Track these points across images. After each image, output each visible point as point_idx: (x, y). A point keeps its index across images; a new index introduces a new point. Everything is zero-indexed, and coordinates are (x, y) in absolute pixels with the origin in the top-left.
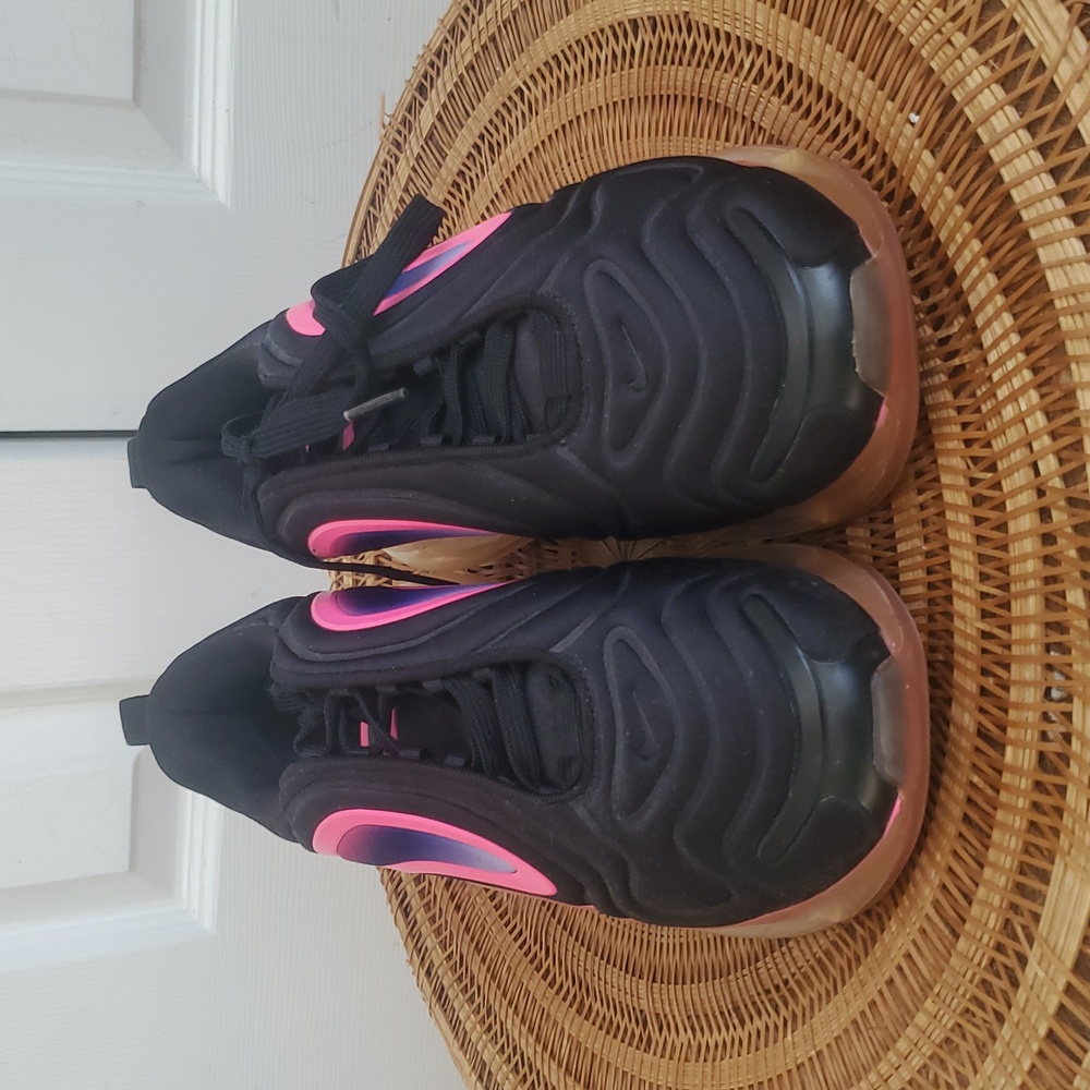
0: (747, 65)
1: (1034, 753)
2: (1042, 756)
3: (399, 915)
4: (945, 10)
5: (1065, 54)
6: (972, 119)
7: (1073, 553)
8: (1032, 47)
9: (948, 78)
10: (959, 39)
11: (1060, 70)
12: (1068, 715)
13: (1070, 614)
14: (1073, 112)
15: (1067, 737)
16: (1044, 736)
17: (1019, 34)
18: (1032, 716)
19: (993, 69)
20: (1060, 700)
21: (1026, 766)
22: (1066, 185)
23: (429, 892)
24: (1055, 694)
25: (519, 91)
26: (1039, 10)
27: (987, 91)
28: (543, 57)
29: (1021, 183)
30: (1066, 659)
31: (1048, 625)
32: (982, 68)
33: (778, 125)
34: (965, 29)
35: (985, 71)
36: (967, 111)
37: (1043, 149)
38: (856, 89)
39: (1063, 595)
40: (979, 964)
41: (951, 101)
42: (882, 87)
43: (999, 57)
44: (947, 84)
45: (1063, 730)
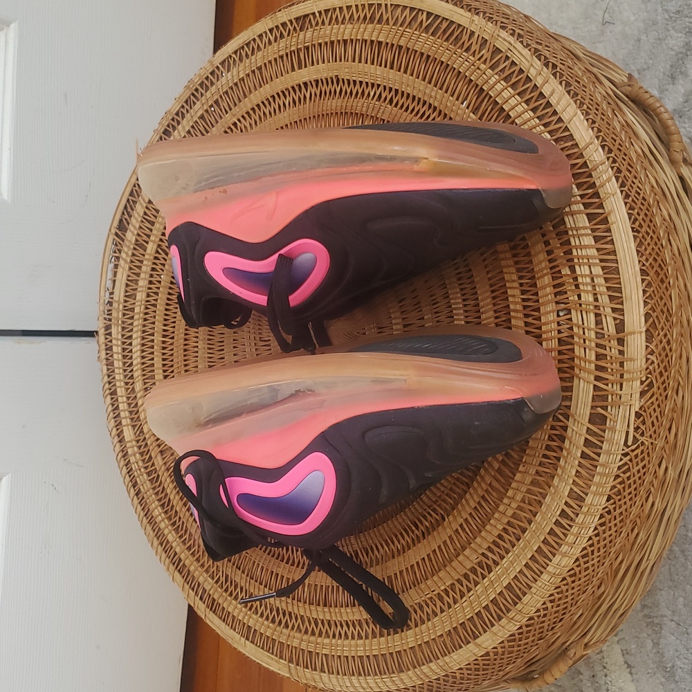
0: (372, 94)
1: (556, 340)
2: (559, 339)
3: (177, 573)
4: (474, 57)
5: (532, 65)
6: (492, 95)
7: (562, 254)
8: (517, 65)
9: (480, 82)
10: (483, 67)
11: (530, 71)
12: (570, 319)
13: (564, 279)
14: (538, 86)
15: (571, 329)
16: (559, 332)
17: (510, 60)
18: (554, 326)
19: (499, 76)
20: (565, 315)
21: (553, 347)
22: (539, 113)
23: (198, 552)
24: (561, 314)
25: (235, 124)
26: (519, 52)
27: (499, 84)
28: (250, 106)
29: (520, 116)
30: (565, 296)
31: (555, 286)
32: (496, 76)
33: (392, 117)
34: (485, 62)
35: (497, 77)
36: (490, 92)
37: (527, 102)
38: (433, 94)
39: (560, 272)
40: (544, 440)
41: (482, 90)
42: (446, 92)
43: (503, 70)
44: (480, 84)
45: (568, 326)
